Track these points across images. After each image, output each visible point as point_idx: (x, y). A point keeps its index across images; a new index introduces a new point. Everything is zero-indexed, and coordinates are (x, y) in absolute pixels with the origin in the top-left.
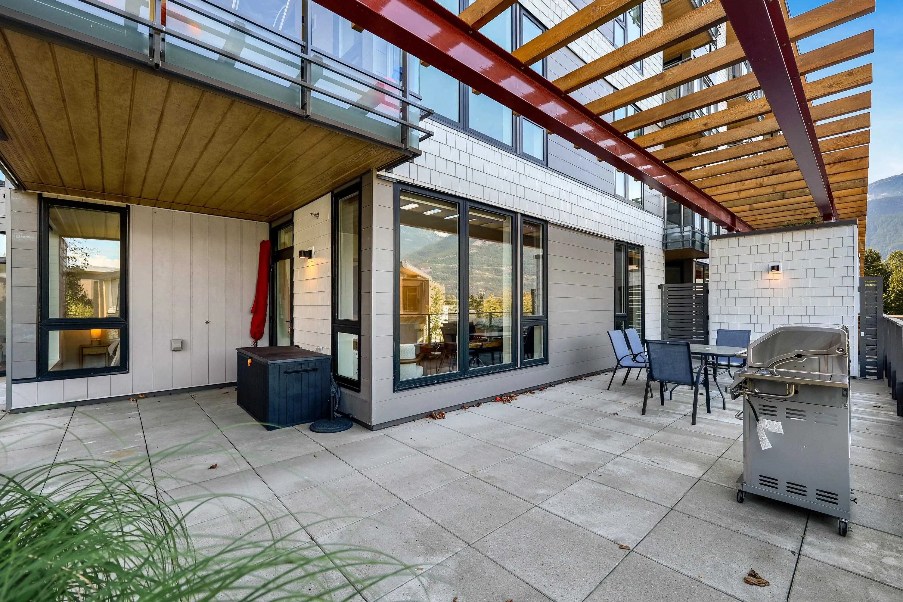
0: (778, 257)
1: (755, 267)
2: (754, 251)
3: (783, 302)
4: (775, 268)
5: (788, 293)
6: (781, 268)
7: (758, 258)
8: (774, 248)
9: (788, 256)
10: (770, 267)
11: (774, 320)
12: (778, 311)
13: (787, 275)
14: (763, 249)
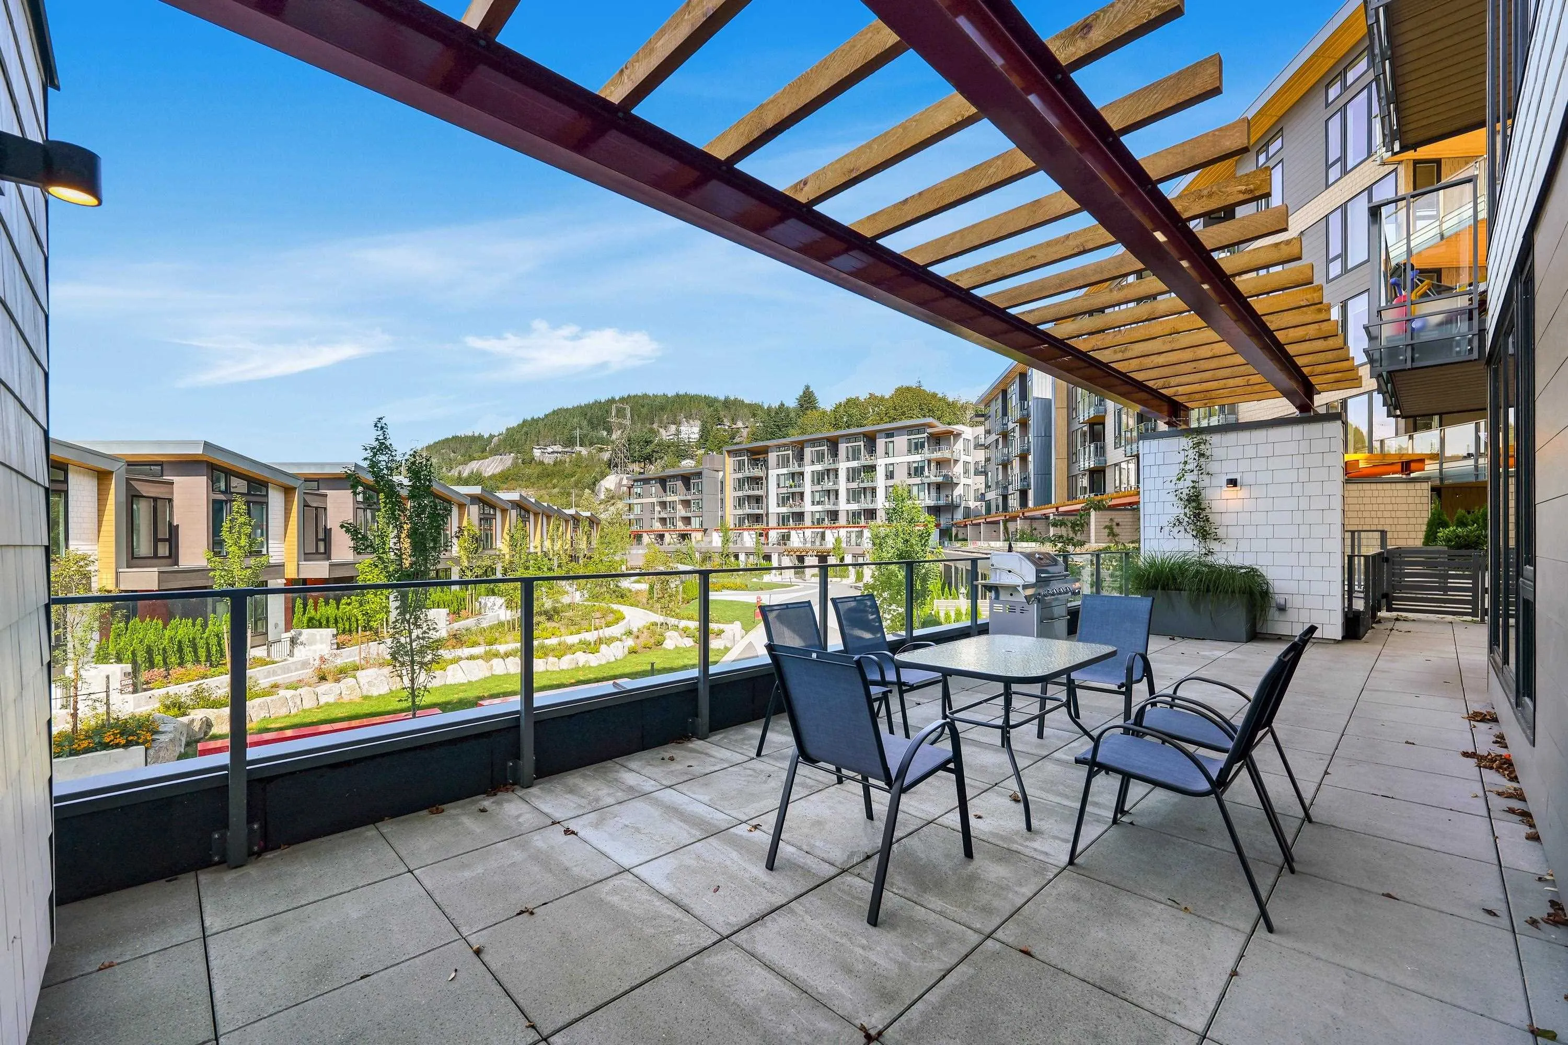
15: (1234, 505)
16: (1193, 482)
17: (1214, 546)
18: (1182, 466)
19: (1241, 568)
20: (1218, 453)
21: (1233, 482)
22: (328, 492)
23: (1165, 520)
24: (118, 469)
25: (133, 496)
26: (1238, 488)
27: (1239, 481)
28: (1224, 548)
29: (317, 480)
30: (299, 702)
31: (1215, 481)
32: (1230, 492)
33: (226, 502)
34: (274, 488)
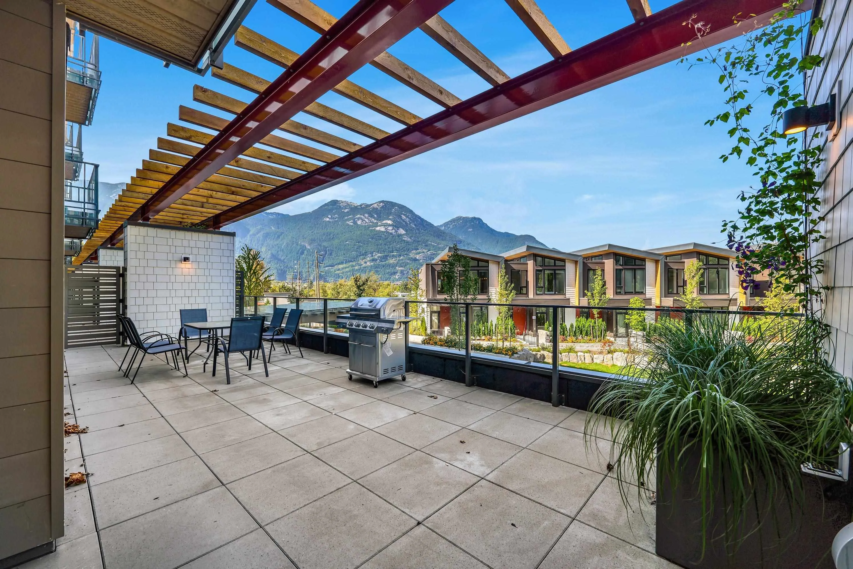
0: (188, 250)
1: (170, 257)
2: (170, 242)
3: (192, 286)
4: (186, 259)
5: (195, 279)
6: (191, 259)
7: (173, 249)
8: (186, 243)
9: (195, 251)
10: (183, 258)
11: (185, 301)
12: (188, 293)
13: (195, 265)
14: (178, 243)
22: (685, 260)
24: (580, 260)
25: (588, 270)
29: (680, 254)
30: (583, 359)
33: (623, 269)
34: (649, 261)
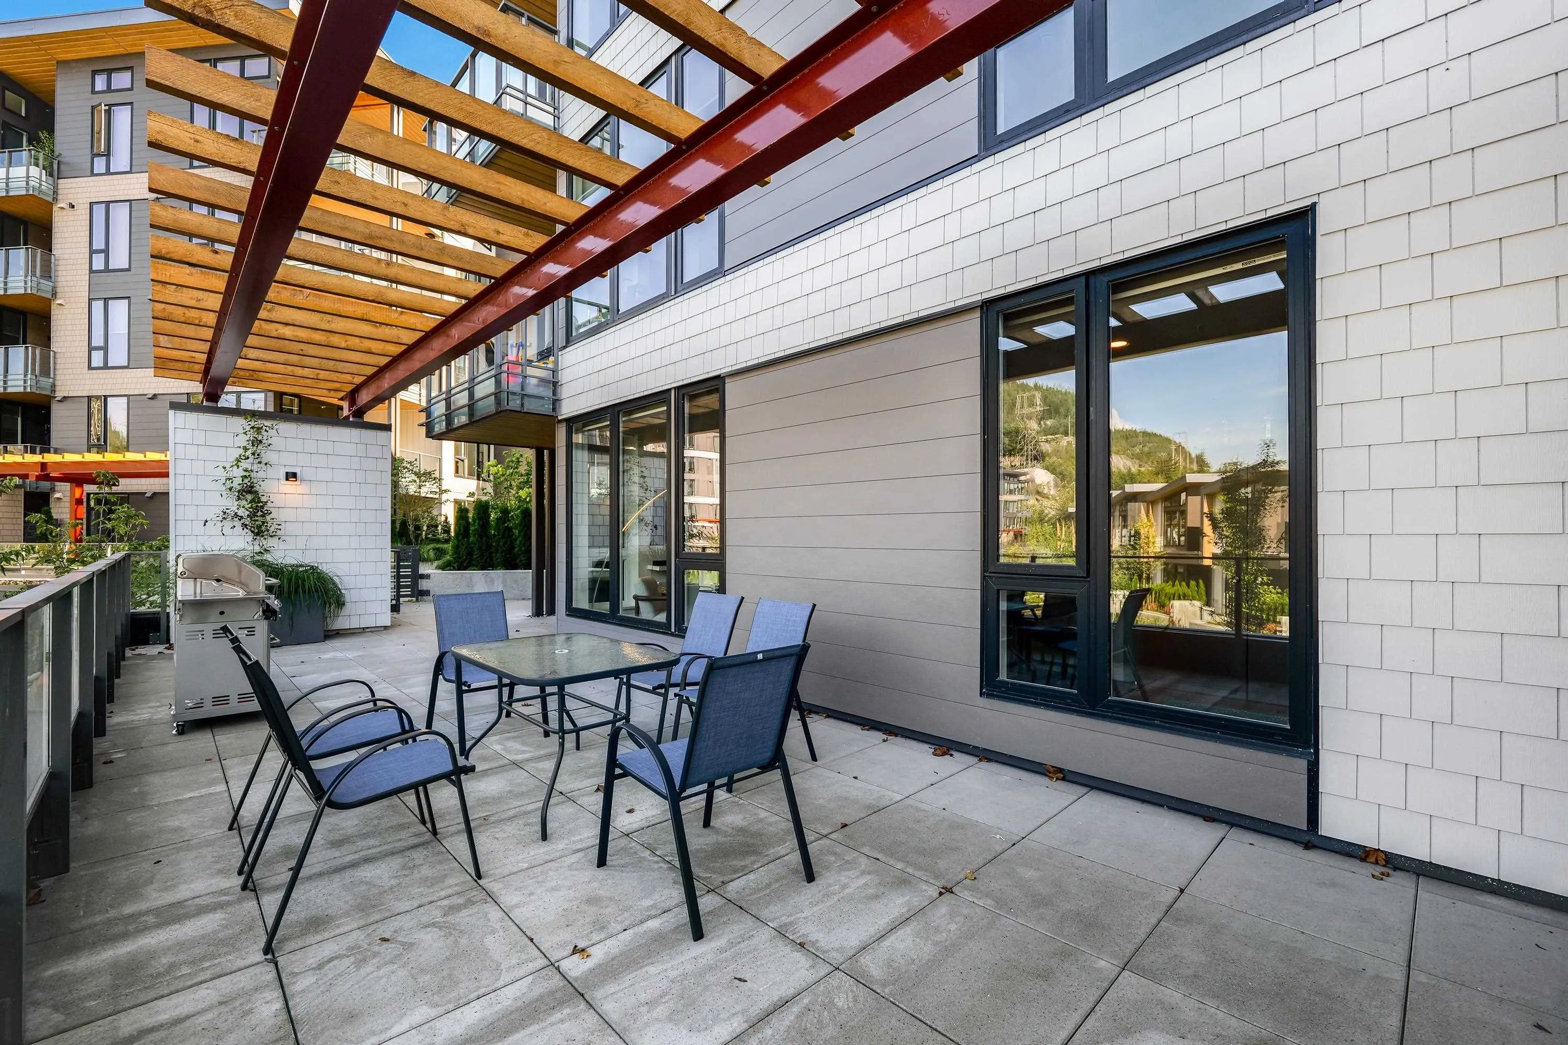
15: (291, 500)
16: (246, 471)
17: (270, 543)
18: (241, 451)
19: (301, 566)
20: (276, 441)
21: (291, 476)
23: (212, 513)
26: (298, 483)
27: (298, 475)
28: (282, 546)
31: (271, 472)
32: (290, 487)
